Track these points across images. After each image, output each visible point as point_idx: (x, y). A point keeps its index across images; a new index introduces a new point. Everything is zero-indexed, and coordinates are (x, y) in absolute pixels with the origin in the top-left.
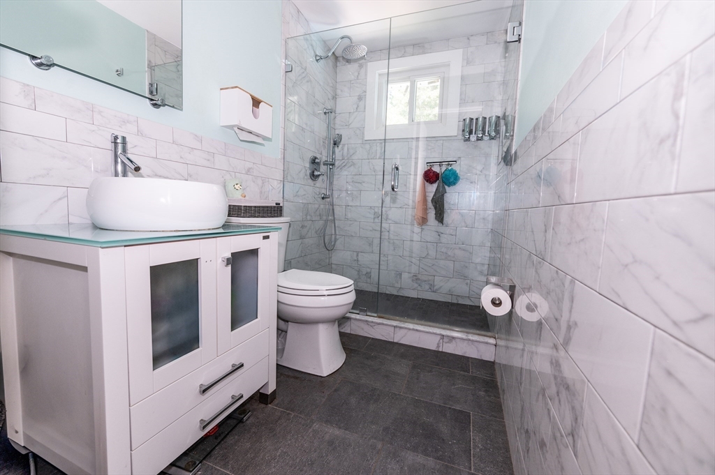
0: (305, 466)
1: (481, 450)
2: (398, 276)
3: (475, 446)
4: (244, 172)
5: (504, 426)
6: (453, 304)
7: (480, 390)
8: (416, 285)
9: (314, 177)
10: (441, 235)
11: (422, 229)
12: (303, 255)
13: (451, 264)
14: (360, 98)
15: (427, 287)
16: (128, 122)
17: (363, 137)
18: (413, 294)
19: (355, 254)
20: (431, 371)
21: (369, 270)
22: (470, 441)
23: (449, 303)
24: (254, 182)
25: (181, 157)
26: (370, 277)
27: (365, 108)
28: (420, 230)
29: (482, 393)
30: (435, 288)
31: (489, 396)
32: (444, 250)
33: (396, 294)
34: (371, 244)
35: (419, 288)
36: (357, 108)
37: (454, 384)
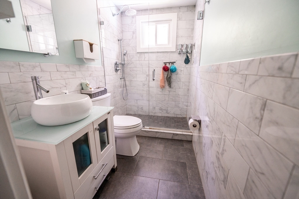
0: (135, 193)
1: (191, 176)
2: (154, 109)
3: (189, 175)
4: (88, 76)
5: (197, 166)
6: (175, 118)
7: (188, 153)
8: (161, 111)
9: (116, 70)
10: (170, 92)
11: (163, 90)
12: (115, 104)
13: (174, 103)
14: (134, 33)
15: (165, 112)
16: (36, 67)
17: (136, 51)
18: (160, 115)
19: (136, 100)
20: (171, 148)
21: (142, 107)
22: (187, 173)
23: (174, 117)
24: (93, 79)
25: (62, 77)
26: (143, 109)
27: (136, 38)
28: (162, 90)
29: (189, 154)
30: (168, 112)
31: (192, 155)
32: (171, 98)
33: (154, 115)
34: (142, 96)
35: (162, 112)
36: (132, 37)
37: (179, 152)
